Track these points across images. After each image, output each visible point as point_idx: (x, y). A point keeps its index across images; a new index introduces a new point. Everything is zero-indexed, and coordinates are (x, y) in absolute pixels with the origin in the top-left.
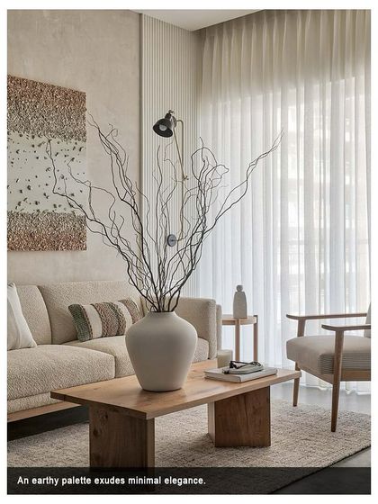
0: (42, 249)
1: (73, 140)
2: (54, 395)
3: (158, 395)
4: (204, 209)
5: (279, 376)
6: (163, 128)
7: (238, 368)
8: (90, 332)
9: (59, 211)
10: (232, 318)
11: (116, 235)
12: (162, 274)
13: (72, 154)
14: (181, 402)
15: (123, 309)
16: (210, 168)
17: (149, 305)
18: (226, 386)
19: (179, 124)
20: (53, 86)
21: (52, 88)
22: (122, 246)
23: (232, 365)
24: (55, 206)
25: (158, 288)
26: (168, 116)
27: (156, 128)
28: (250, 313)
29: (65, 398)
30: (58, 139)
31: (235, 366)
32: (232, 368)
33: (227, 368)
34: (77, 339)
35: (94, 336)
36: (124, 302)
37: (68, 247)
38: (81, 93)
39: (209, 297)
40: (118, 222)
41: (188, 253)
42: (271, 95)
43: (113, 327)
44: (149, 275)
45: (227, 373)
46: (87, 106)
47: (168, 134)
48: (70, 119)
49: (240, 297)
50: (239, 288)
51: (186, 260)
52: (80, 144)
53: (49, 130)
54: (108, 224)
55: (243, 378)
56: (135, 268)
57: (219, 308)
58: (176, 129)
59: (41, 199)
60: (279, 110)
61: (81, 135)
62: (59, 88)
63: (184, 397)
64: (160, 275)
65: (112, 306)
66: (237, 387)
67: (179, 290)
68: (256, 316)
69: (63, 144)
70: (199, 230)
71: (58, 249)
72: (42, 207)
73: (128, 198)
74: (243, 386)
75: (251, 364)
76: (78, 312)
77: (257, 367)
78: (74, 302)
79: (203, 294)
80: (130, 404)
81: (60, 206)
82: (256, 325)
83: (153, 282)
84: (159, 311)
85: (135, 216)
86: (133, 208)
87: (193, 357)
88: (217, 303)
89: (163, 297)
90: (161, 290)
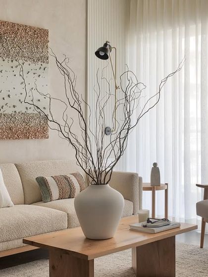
0: (18, 138)
1: (40, 63)
2: (25, 241)
3: (97, 243)
4: (129, 113)
5: (182, 228)
6: (102, 54)
7: (153, 223)
8: (50, 195)
9: (29, 111)
10: (149, 186)
11: (68, 131)
12: (100, 158)
13: (39, 72)
14: (112, 247)
15: (74, 180)
16: (133, 85)
17: (91, 179)
18: (144, 236)
19: (113, 50)
20: (26, 26)
21: (25, 28)
22: (72, 139)
23: (148, 221)
24: (27, 108)
25: (97, 168)
26: (106, 45)
27: (97, 54)
28: (162, 182)
29: (32, 243)
30: (29, 62)
31: (151, 222)
32: (149, 223)
33: (145, 223)
34: (42, 201)
35: (54, 198)
36: (75, 175)
37: (36, 137)
38: (45, 30)
39: (134, 171)
40: (69, 122)
41: (118, 144)
42: (178, 29)
43: (67, 192)
44: (91, 159)
45: (145, 226)
46: (49, 39)
47: (105, 57)
48: (37, 48)
49: (155, 171)
50: (155, 164)
51: (116, 149)
52: (44, 65)
53: (23, 56)
54: (62, 123)
55: (156, 230)
56: (81, 154)
57: (140, 179)
58: (111, 54)
59: (18, 104)
60: (183, 40)
61: (44, 59)
62: (30, 27)
63: (115, 244)
64: (98, 159)
65: (66, 178)
66: (152, 237)
67: (112, 169)
68: (167, 184)
69: (33, 66)
70: (126, 128)
71: (28, 138)
72: (17, 110)
73: (76, 106)
74: (156, 236)
75: (163, 220)
76: (42, 182)
77: (166, 222)
78: (40, 175)
79: (130, 169)
80: (77, 249)
81: (30, 108)
82: (166, 191)
83: (93, 163)
84: (97, 184)
85: (81, 118)
86: (80, 112)
87: (122, 213)
88: (139, 176)
89: (100, 173)
90: (99, 169)
